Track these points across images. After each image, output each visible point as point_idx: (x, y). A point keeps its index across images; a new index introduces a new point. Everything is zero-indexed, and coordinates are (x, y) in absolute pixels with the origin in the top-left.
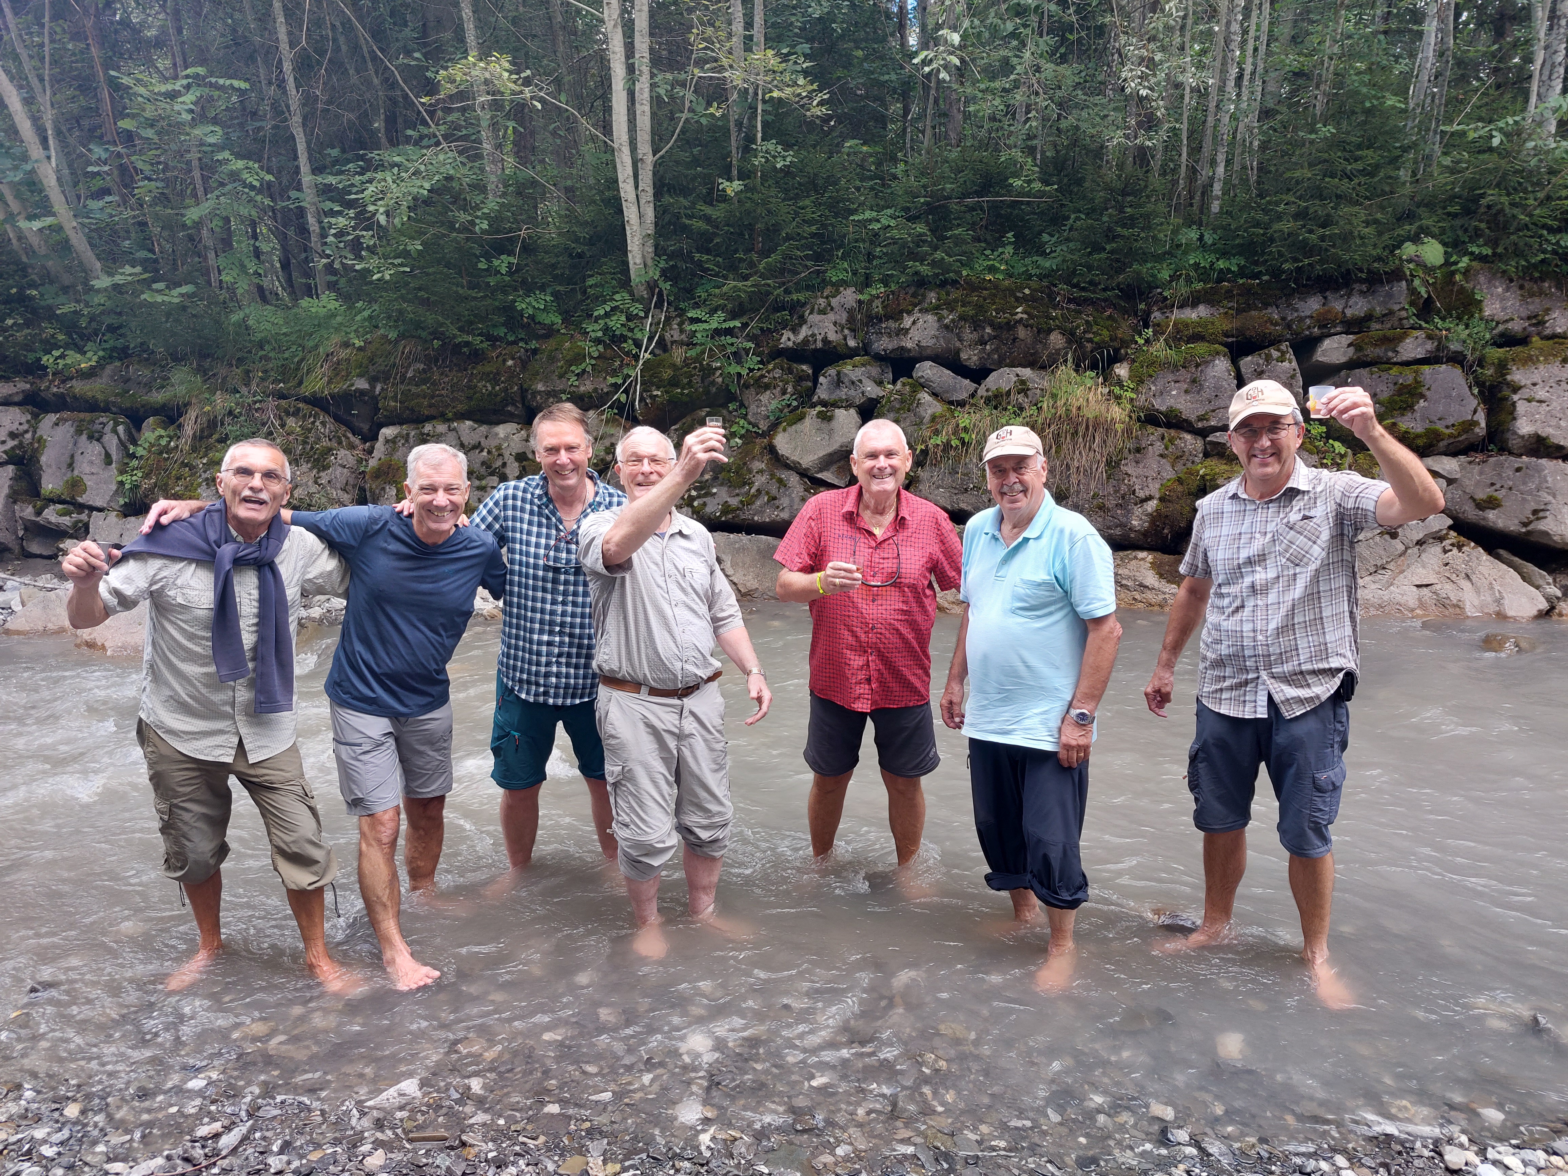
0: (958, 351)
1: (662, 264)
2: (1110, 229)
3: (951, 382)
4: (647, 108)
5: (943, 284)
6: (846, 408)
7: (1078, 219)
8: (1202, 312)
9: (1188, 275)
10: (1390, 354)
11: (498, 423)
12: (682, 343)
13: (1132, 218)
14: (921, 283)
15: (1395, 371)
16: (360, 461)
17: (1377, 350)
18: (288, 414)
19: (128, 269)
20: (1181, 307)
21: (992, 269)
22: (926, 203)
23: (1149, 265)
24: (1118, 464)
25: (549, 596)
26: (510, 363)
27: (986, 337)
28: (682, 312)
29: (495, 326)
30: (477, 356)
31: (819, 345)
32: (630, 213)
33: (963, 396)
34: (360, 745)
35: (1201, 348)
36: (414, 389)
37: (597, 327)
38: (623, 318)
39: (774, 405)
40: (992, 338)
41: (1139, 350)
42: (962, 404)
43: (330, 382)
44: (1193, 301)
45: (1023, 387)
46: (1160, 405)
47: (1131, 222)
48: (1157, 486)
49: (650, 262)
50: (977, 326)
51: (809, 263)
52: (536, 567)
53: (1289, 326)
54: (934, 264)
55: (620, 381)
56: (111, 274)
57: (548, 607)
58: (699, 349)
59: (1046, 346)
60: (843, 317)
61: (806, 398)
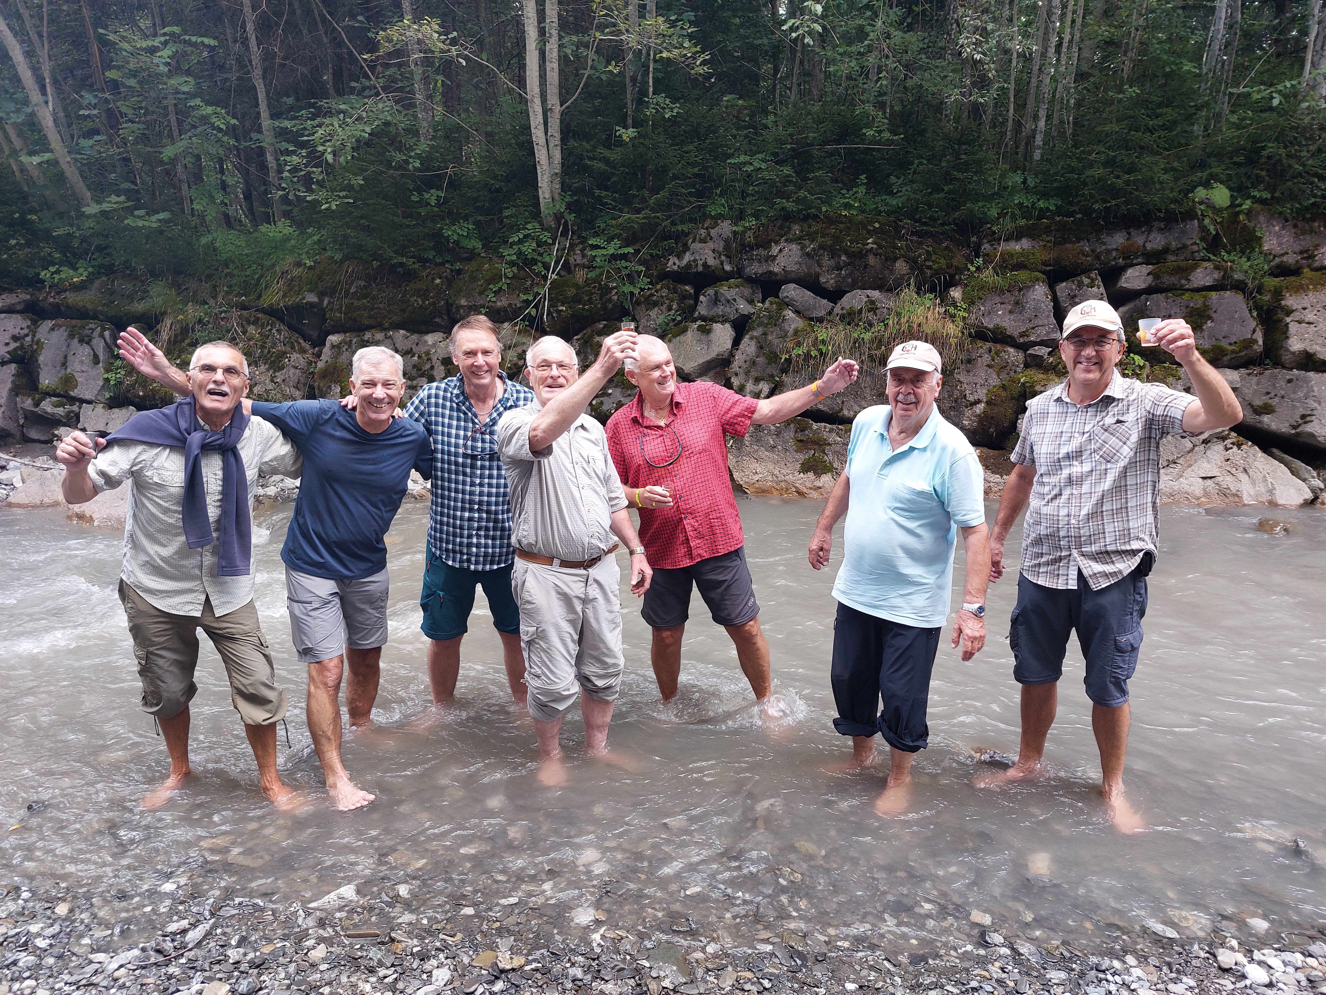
0: (817, 276)
1: (568, 199)
2: (947, 173)
3: (812, 301)
4: (556, 66)
5: (806, 218)
6: (723, 322)
7: (921, 164)
8: (1025, 244)
9: (1013, 213)
10: (1183, 282)
11: (427, 333)
12: (584, 266)
13: (966, 163)
14: (787, 217)
15: (1188, 294)
16: (310, 363)
17: (1172, 279)
18: (249, 323)
19: (114, 198)
20: (1007, 240)
21: (847, 206)
22: (792, 149)
23: (980, 204)
24: (952, 373)
25: (468, 479)
26: (438, 281)
27: (842, 264)
28: (584, 240)
29: (425, 250)
30: (410, 275)
31: (700, 269)
32: (541, 155)
33: (822, 313)
34: (310, 603)
35: (1023, 275)
36: (356, 303)
37: (512, 251)
38: (534, 245)
39: (661, 319)
40: (847, 264)
41: (971, 276)
42: (820, 320)
43: (284, 296)
44: (1017, 235)
45: (872, 307)
46: (989, 323)
47: (965, 167)
48: (985, 391)
49: (557, 197)
50: (834, 254)
51: (692, 199)
52: (456, 455)
53: (1098, 257)
54: (798, 201)
55: (531, 298)
56: (99, 202)
57: (468, 488)
58: (598, 271)
59: (892, 272)
60: (721, 246)
61: (689, 314)
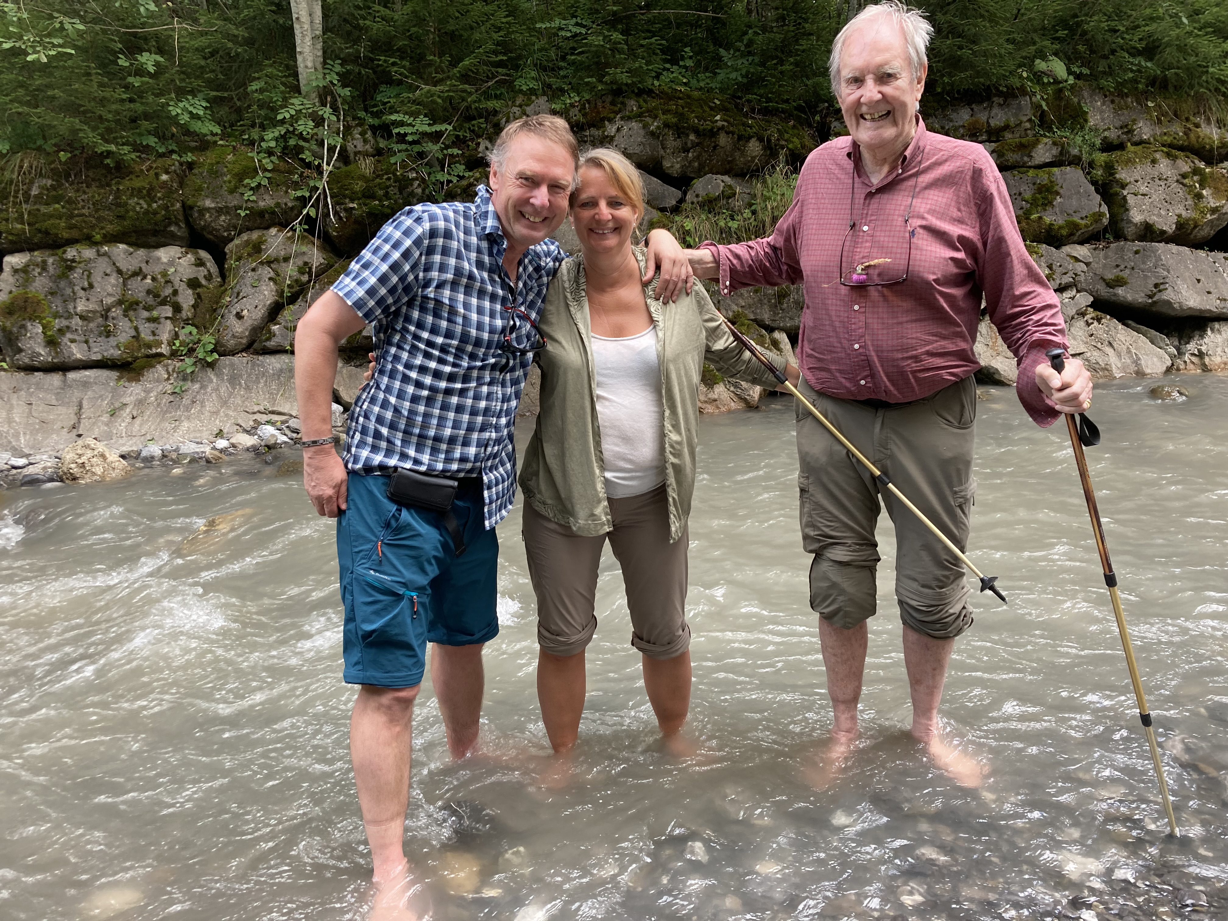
0: (662, 159)
1: (338, 69)
3: (659, 190)
5: (640, 93)
10: (1026, 159)
11: (158, 246)
14: (621, 91)
15: (1031, 173)
17: (1015, 156)
22: (613, 13)
27: (689, 145)
29: (140, 135)
30: (123, 169)
32: (301, 9)
33: (673, 202)
36: (44, 209)
45: (732, 192)
50: (680, 133)
54: (631, 72)
55: (307, 194)
